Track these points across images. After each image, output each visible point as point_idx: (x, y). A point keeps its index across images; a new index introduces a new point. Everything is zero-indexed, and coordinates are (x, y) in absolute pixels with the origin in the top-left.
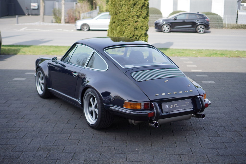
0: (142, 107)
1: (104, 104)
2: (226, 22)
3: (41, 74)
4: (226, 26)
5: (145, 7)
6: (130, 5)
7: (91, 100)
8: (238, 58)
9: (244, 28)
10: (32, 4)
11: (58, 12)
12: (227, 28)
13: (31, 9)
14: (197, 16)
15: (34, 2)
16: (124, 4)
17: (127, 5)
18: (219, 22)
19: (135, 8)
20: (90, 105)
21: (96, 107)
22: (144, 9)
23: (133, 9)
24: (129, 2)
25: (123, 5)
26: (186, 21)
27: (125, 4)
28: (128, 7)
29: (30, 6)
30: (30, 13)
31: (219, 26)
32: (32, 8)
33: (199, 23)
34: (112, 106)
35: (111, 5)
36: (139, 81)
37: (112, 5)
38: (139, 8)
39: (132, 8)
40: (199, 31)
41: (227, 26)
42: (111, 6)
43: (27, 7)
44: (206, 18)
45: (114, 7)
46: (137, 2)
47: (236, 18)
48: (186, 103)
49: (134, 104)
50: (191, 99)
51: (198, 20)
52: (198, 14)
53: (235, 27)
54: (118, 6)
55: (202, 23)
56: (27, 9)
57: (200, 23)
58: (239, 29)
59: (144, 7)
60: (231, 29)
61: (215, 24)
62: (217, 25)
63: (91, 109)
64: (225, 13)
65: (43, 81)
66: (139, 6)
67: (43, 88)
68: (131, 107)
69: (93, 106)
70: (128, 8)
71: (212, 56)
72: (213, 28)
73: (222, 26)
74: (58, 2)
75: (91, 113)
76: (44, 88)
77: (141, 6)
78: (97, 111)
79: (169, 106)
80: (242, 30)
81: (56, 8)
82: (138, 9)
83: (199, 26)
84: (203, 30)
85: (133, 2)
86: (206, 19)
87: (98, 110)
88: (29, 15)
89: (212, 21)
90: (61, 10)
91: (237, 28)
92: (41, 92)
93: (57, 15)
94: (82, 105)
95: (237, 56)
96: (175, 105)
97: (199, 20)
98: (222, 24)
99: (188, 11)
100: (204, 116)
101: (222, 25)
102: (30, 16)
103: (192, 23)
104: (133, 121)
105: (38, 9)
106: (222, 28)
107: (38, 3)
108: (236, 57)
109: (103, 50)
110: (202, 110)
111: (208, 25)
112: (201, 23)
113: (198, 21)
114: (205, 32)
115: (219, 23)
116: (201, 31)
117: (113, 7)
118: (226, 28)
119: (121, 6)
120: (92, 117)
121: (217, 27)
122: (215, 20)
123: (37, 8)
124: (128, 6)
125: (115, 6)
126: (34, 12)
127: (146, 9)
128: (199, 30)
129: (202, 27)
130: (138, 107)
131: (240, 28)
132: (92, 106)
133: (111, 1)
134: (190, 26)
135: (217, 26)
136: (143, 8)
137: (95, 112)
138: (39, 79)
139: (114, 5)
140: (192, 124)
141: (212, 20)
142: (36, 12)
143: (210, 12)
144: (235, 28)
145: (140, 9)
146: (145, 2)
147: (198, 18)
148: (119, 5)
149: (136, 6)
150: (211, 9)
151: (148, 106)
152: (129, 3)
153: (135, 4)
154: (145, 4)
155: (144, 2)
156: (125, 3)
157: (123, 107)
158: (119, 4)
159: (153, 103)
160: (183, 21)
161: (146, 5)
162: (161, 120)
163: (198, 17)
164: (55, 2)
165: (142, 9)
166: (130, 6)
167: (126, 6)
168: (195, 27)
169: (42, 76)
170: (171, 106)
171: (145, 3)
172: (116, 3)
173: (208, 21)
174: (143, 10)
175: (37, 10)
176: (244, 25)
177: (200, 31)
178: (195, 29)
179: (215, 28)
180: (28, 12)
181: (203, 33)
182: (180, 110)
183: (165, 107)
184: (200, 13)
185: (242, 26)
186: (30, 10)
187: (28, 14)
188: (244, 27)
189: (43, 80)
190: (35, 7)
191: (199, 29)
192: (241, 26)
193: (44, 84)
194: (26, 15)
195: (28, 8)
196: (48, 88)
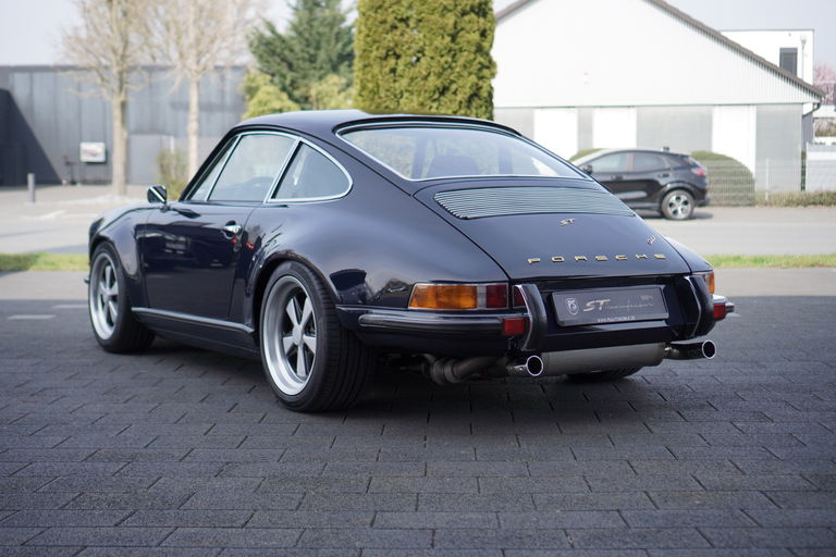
0: (482, 301)
1: (338, 307)
2: (764, 184)
3: (109, 264)
4: (767, 198)
5: (480, 99)
6: (426, 91)
7: (291, 310)
8: (817, 269)
9: (830, 204)
10: (85, 146)
11: (174, 162)
12: (771, 205)
13: (81, 162)
14: (664, 158)
15: (93, 140)
16: (407, 91)
17: (415, 94)
18: (740, 182)
19: (446, 103)
20: (287, 327)
21: (309, 328)
22: (476, 108)
23: (437, 108)
24: (422, 83)
25: (402, 93)
26: (625, 178)
27: (410, 89)
28: (421, 99)
29: (78, 152)
30: (77, 178)
31: (741, 198)
32: (85, 158)
33: (671, 183)
34: (367, 312)
35: (361, 95)
36: (466, 218)
37: (363, 93)
38: (461, 102)
39: (435, 105)
40: (670, 211)
41: (770, 197)
42: (360, 99)
43: (65, 157)
44: (695, 166)
45: (372, 99)
46: (452, 82)
47: (800, 170)
48: (644, 298)
49: (449, 292)
50: (662, 287)
51: (666, 172)
52: (667, 154)
53: (798, 199)
54: (387, 96)
55: (681, 185)
56: (68, 164)
57: (675, 185)
58: (812, 207)
59: (476, 99)
60: (783, 208)
61: (728, 190)
62: (733, 194)
63: (288, 341)
64: (760, 155)
65: (115, 290)
66: (459, 97)
67: (114, 313)
68: (440, 304)
69: (298, 328)
70: (422, 104)
71: (723, 265)
72: (721, 205)
73: (750, 199)
74: (176, 136)
75: (292, 359)
76: (119, 311)
77: (466, 97)
78: (312, 342)
79: (582, 305)
80: (823, 211)
81: (169, 150)
82: (455, 106)
83: (671, 194)
84: (685, 207)
85: (438, 83)
86: (695, 171)
87: (315, 339)
88: (73, 183)
89: (717, 182)
90: (186, 153)
91: (805, 206)
92: (105, 332)
93: (173, 172)
94: (257, 337)
95: (810, 263)
96: (602, 302)
97: (671, 174)
98: (751, 190)
99: (632, 145)
100: (710, 349)
101: (751, 195)
102: (79, 186)
103: (645, 185)
104: (447, 370)
105: (106, 163)
106: (750, 205)
107: (105, 142)
108: (808, 266)
109: (334, 130)
110: (704, 329)
111: (703, 192)
112: (678, 182)
113: (666, 176)
114: (691, 217)
115: (739, 186)
116: (680, 211)
117: (368, 103)
118: (766, 204)
119: (395, 96)
120: (296, 371)
121: (733, 202)
122: (725, 178)
123: (101, 158)
124: (419, 95)
125: (376, 97)
126: (91, 173)
127: (484, 108)
128: (673, 209)
129: (684, 198)
130: (467, 303)
131: (814, 204)
132: (294, 329)
133: (361, 82)
134: (642, 194)
135: (734, 198)
136: (474, 104)
137: (306, 348)
138: (101, 284)
139: (371, 96)
140: (668, 398)
141: (717, 178)
142: (99, 172)
143: (707, 150)
144: (798, 204)
145: (463, 105)
146: (481, 83)
147: (667, 166)
148: (388, 93)
149: (449, 95)
150: (710, 144)
151: (503, 296)
152: (424, 85)
153: (443, 91)
154: (479, 88)
155: (477, 84)
156: (409, 85)
157: (410, 308)
158: (388, 90)
159: (520, 286)
160: (614, 177)
161: (484, 94)
162: (551, 354)
163: (667, 163)
164: (164, 137)
165: (468, 107)
166: (427, 95)
167: (415, 98)
168: (658, 200)
169: (112, 271)
170: (588, 304)
171: (481, 88)
172: (378, 86)
173: (702, 177)
174: (474, 111)
175: (102, 168)
176: (828, 194)
177: (675, 212)
178: (656, 205)
179: (728, 205)
180: (72, 173)
181: (685, 219)
182: (620, 319)
183: (565, 305)
184: (672, 151)
185: (821, 195)
186: (76, 168)
187: (70, 179)
188: (829, 200)
189: (116, 285)
190: (94, 155)
191: (671, 205)
192: (817, 198)
193: (118, 298)
194: (64, 182)
195: (71, 160)
196: (134, 309)
